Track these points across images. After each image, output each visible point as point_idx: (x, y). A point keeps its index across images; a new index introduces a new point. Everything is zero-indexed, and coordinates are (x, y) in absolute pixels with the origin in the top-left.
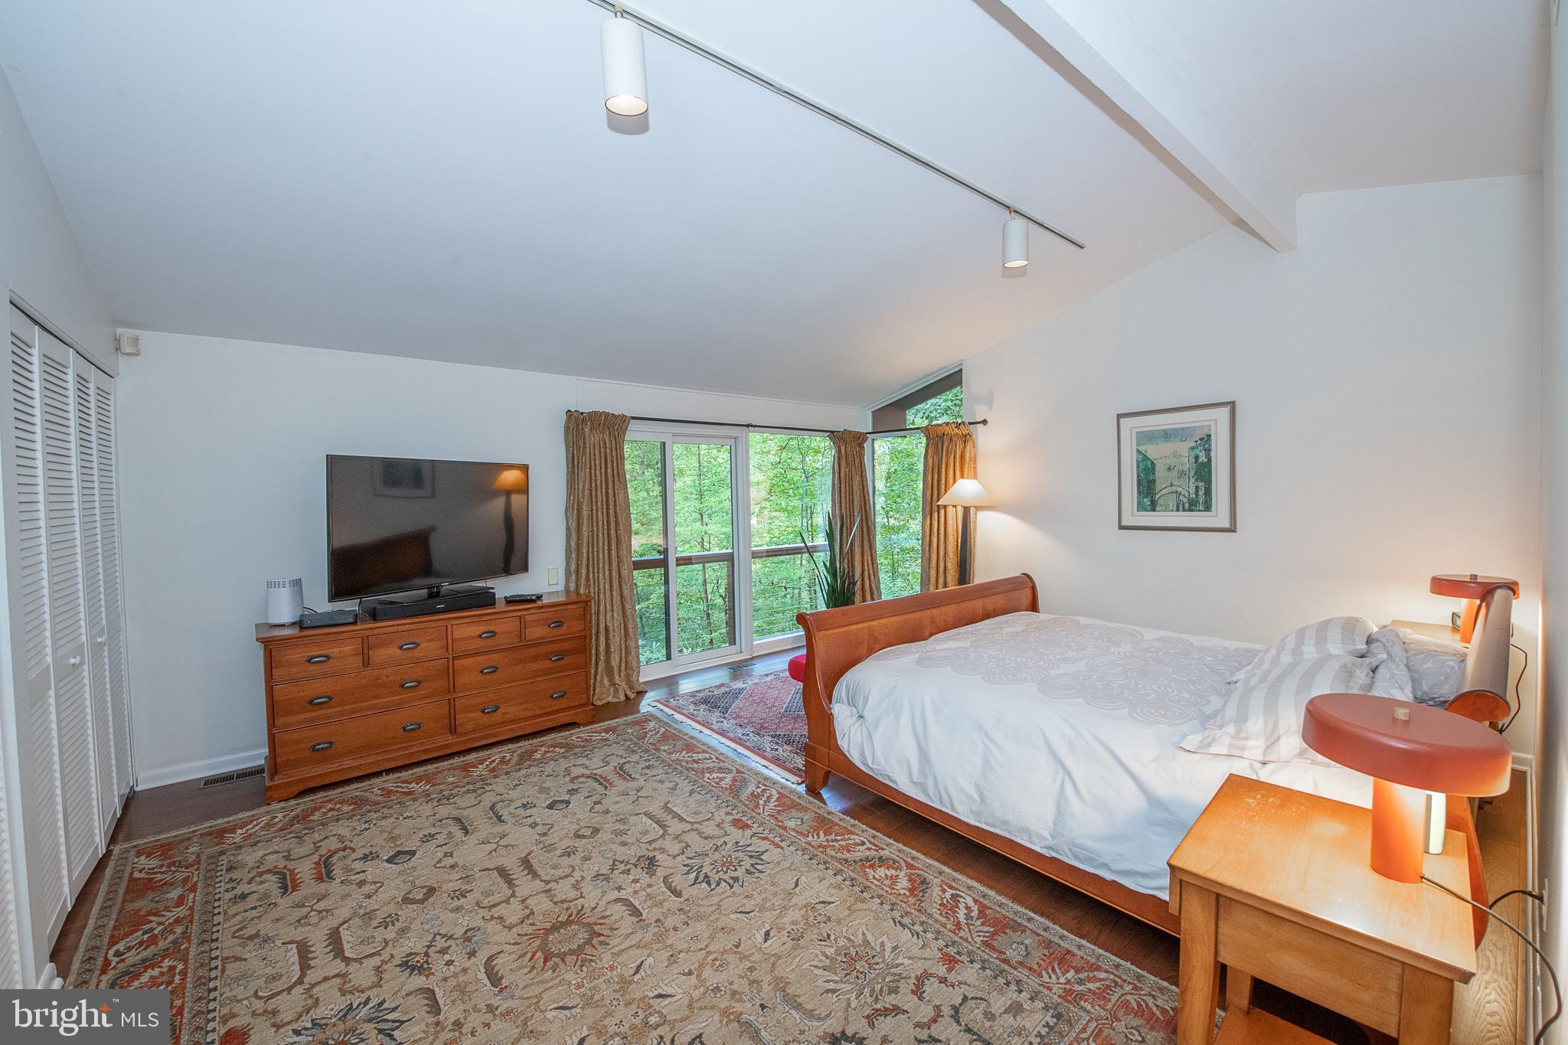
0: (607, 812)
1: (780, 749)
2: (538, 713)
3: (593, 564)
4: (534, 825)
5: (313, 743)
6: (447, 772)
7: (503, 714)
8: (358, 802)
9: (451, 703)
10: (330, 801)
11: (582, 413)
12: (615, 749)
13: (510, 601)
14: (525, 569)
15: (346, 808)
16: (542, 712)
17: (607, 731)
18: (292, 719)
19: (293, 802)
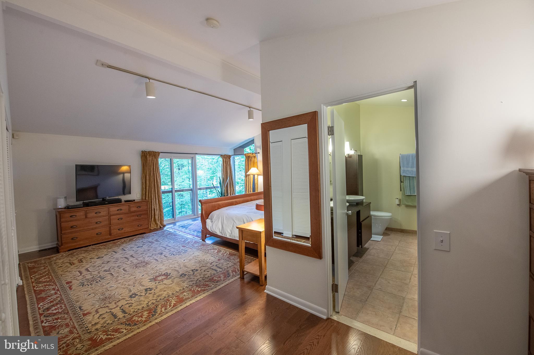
0: (152, 247)
1: (198, 234)
2: (134, 230)
3: (150, 192)
4: (134, 250)
5: (72, 237)
6: (110, 244)
7: (124, 230)
8: (86, 251)
9: (110, 228)
10: (78, 251)
11: (146, 152)
12: (155, 237)
13: (126, 201)
14: (130, 193)
15: (83, 252)
16: (135, 230)
17: (154, 234)
18: (66, 232)
19: (67, 252)
